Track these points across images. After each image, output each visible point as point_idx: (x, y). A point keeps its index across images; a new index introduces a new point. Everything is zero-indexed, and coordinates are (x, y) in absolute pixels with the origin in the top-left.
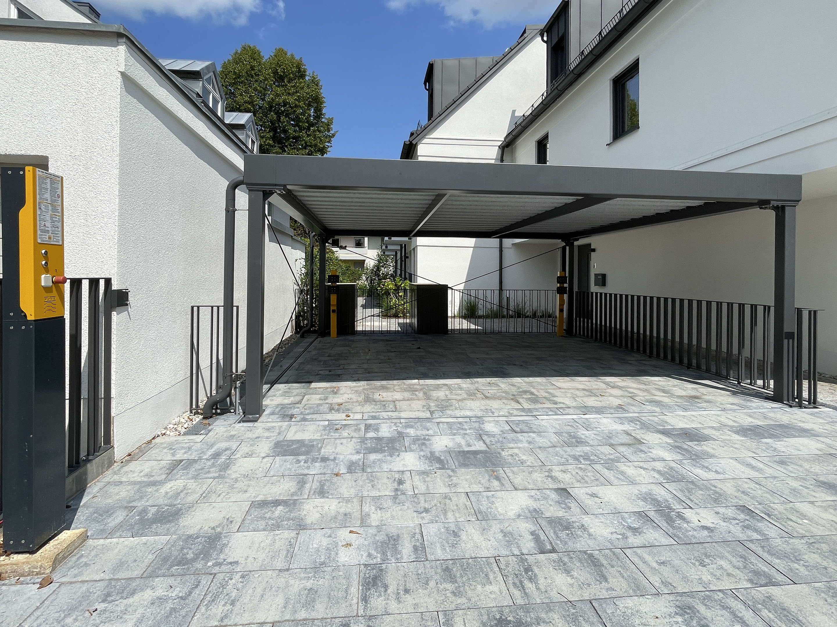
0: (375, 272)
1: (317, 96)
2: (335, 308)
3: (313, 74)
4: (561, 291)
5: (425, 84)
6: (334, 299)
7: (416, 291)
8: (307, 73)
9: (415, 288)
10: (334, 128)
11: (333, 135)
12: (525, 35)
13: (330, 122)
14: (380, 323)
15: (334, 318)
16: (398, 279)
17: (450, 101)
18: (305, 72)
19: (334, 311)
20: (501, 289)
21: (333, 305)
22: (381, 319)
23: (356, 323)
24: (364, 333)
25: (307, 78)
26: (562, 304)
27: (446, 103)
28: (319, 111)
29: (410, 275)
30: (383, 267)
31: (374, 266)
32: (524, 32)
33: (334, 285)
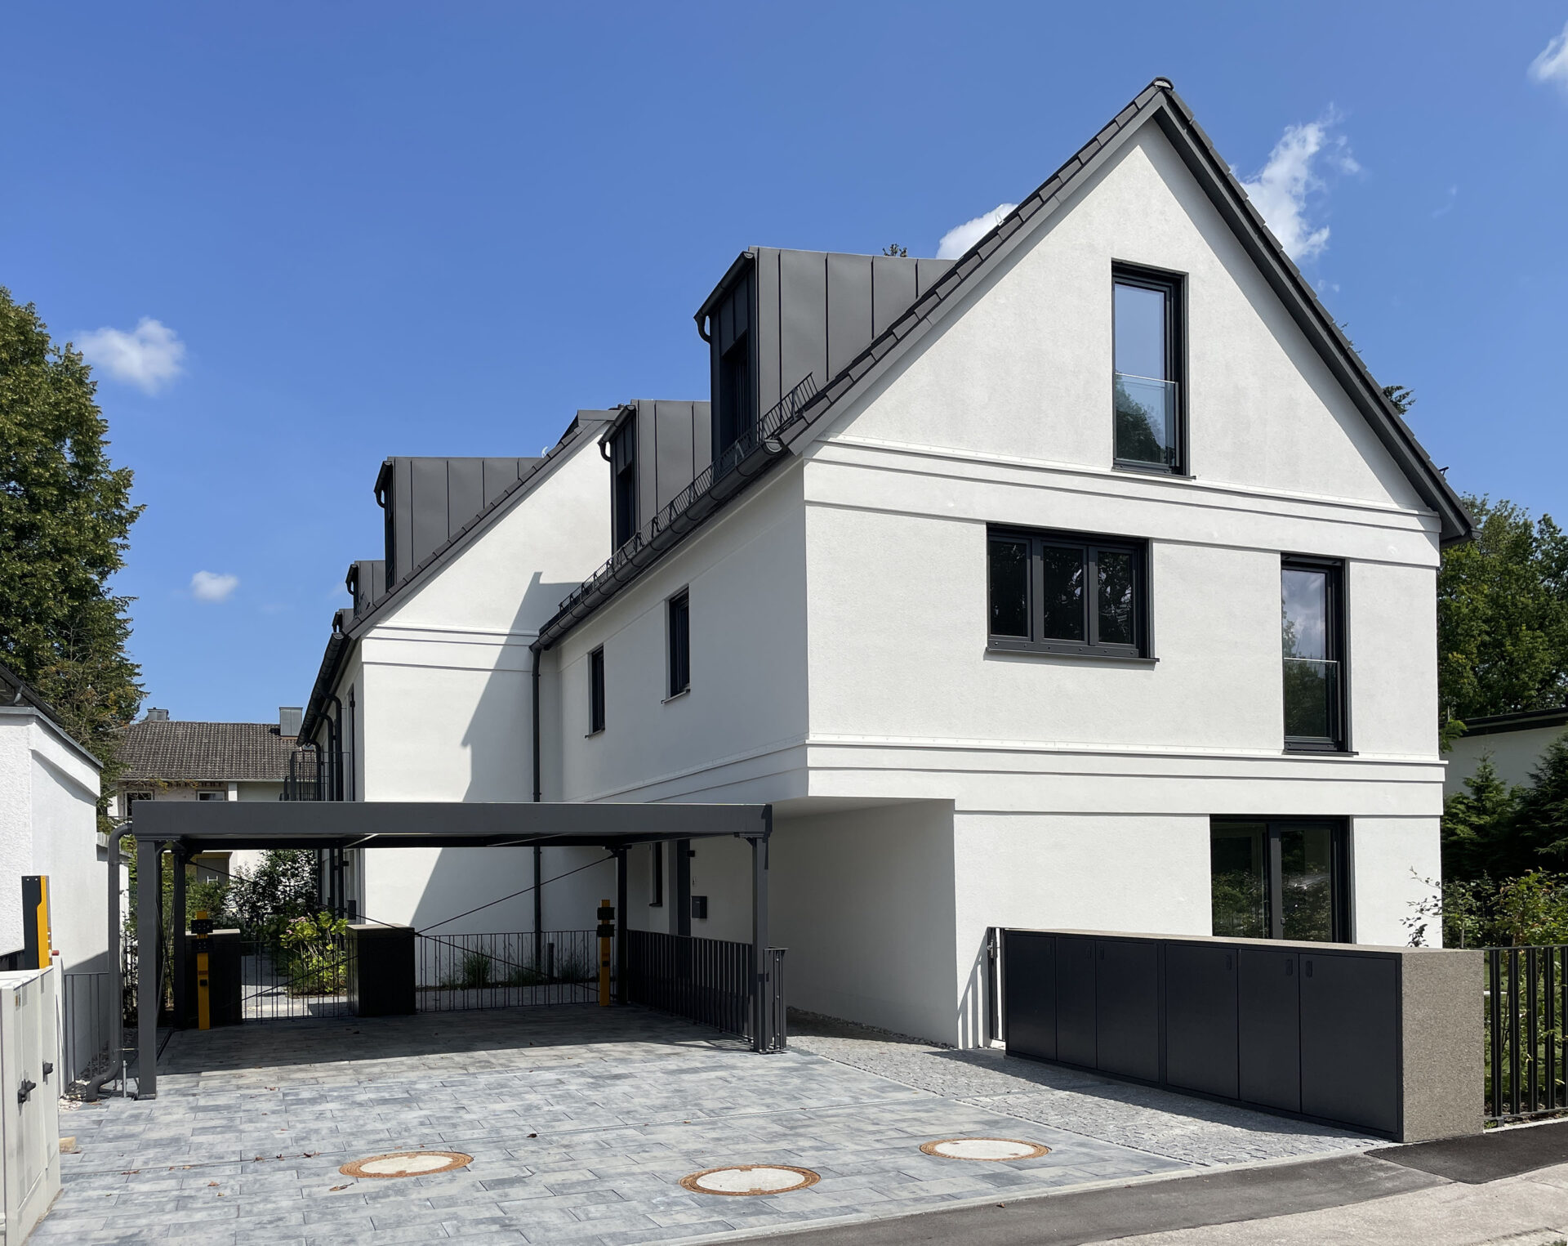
0: (264, 888)
1: (81, 415)
2: (206, 978)
3: (68, 351)
4: (604, 931)
5: (378, 492)
6: (203, 962)
7: (356, 941)
8: (51, 346)
9: (355, 935)
10: (133, 498)
11: (133, 516)
12: (577, 431)
13: (124, 480)
14: (290, 1006)
15: (203, 995)
16: (324, 916)
17: (429, 554)
18: (44, 342)
19: (203, 983)
20: (538, 931)
21: (203, 973)
22: (290, 1000)
23: (243, 1002)
24: (261, 1021)
25: (50, 358)
26: (606, 954)
27: (423, 555)
28: (87, 450)
29: (353, 904)
30: (284, 875)
31: (262, 873)
32: (575, 424)
33: (202, 937)
